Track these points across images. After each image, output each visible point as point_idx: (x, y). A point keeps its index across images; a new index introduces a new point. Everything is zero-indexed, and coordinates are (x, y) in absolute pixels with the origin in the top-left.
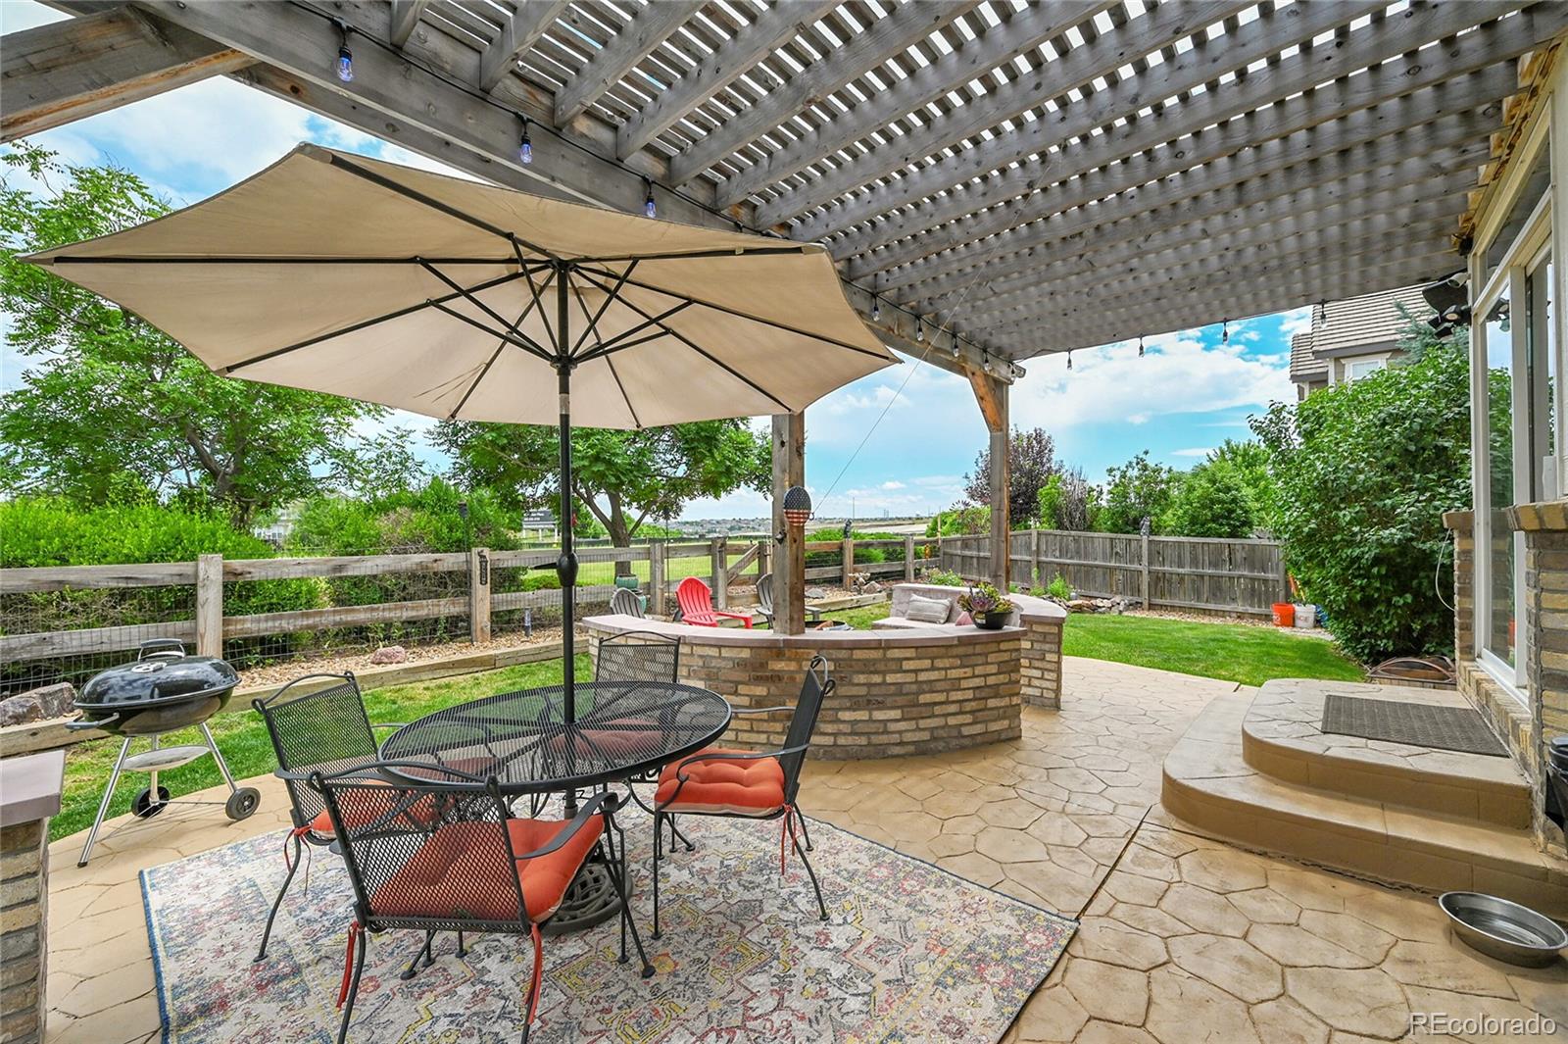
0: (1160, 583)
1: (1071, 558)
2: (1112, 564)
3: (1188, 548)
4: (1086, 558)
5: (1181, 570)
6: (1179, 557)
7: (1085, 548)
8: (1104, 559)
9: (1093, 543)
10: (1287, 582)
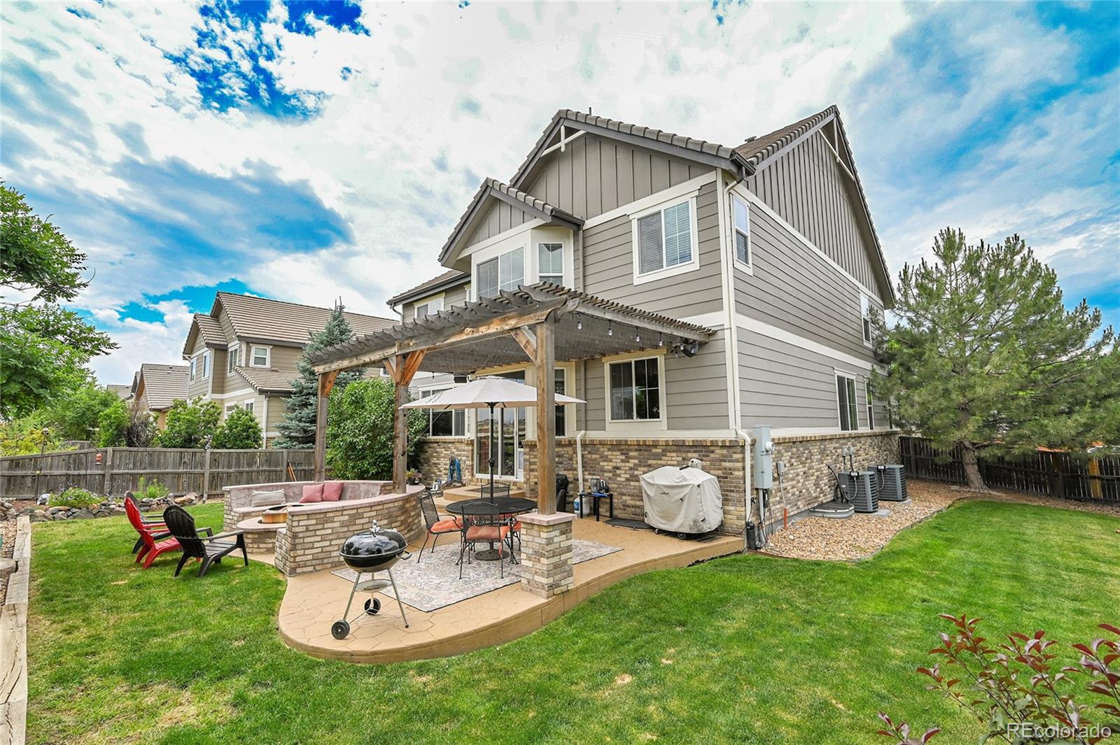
0: (216, 480)
1: (145, 468)
2: (181, 470)
3: (235, 456)
4: (159, 466)
5: (229, 470)
6: (229, 462)
7: (159, 459)
8: (173, 468)
9: (165, 456)
10: (288, 471)
